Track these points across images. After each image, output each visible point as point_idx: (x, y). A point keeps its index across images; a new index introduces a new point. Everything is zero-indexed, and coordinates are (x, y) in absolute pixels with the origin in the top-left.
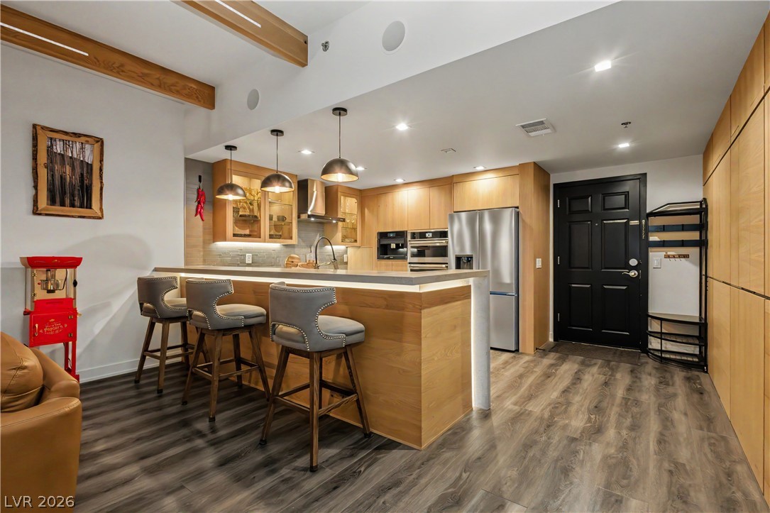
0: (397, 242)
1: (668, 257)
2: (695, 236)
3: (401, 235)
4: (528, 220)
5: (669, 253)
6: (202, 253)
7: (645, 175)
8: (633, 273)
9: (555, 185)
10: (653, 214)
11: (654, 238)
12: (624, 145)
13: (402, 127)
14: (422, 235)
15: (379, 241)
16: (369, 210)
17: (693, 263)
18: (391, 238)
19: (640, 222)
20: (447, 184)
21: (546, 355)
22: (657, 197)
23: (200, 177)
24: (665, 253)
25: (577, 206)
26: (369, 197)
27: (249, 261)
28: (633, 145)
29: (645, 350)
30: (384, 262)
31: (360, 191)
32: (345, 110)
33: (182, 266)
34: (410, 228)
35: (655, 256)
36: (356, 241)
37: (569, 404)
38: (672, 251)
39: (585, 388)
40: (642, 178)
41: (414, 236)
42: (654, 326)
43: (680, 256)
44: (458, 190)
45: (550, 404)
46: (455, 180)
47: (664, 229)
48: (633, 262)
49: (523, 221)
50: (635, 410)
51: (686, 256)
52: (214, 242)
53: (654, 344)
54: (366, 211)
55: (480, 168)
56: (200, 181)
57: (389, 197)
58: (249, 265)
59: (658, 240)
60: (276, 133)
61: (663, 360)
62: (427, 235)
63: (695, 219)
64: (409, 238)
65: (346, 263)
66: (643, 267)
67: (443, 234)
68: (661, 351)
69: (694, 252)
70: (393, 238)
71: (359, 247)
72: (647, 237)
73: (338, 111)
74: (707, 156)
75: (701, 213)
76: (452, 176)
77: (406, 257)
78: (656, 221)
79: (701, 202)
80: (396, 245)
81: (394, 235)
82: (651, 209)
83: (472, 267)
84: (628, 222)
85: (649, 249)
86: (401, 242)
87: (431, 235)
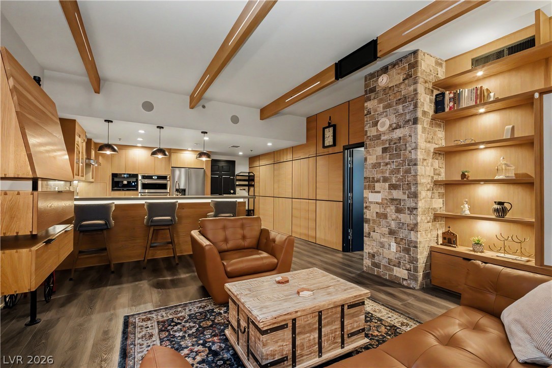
2: (246, 183)
3: (136, 176)
5: (241, 188)
12: (241, 153)
14: (150, 177)
15: (113, 179)
17: (246, 191)
18: (124, 177)
19: (234, 178)
22: (238, 170)
30: (117, 192)
34: (141, 172)
41: (144, 177)
44: (174, 156)
46: (172, 151)
47: (240, 180)
51: (245, 189)
55: (189, 149)
57: (123, 152)
59: (238, 184)
60: (159, 128)
62: (154, 177)
63: (247, 178)
64: (140, 178)
67: (165, 178)
69: (247, 188)
71: (92, 182)
72: (236, 182)
73: (204, 133)
74: (253, 159)
75: (249, 176)
76: (171, 149)
77: (137, 190)
78: (238, 178)
79: (249, 173)
80: (128, 182)
81: (128, 176)
82: (236, 173)
83: (185, 195)
84: (230, 177)
85: (237, 187)
86: (133, 180)
87: (156, 177)
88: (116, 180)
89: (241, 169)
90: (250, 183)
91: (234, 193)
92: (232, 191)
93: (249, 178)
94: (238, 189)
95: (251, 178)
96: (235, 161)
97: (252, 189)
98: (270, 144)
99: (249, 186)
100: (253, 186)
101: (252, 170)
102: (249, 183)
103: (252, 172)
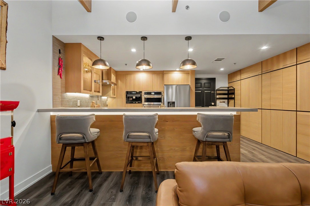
0: (136, 96)
1: (220, 102)
2: (226, 96)
3: (140, 92)
5: (221, 101)
6: (60, 100)
11: (218, 97)
12: (222, 69)
14: (149, 93)
15: (126, 96)
16: (121, 80)
17: (226, 104)
18: (133, 94)
19: (214, 92)
20: (162, 74)
22: (218, 85)
23: (60, 50)
27: (79, 105)
30: (130, 105)
31: (116, 71)
32: (191, 38)
33: (51, 108)
34: (144, 90)
36: (115, 95)
38: (222, 101)
41: (146, 93)
44: (166, 77)
46: (165, 73)
47: (220, 94)
51: (224, 102)
52: (66, 92)
55: (177, 69)
56: (60, 53)
57: (133, 76)
58: (79, 107)
62: (152, 93)
63: (226, 92)
64: (143, 94)
65: (107, 105)
67: (159, 93)
69: (226, 101)
70: (135, 94)
71: (115, 98)
72: (216, 96)
74: (232, 75)
75: (228, 91)
76: (163, 71)
77: (141, 102)
78: (218, 92)
79: (228, 88)
80: (136, 97)
81: (135, 93)
82: (216, 88)
83: (174, 107)
84: (211, 92)
85: (217, 100)
86: (138, 96)
87: (154, 93)
88: (128, 96)
89: (221, 84)
90: (230, 96)
91: (215, 105)
92: (213, 104)
93: (228, 92)
94: (218, 102)
95: (230, 92)
96: (215, 78)
97: (232, 102)
98: (265, 48)
99: (228, 99)
100: (234, 98)
101: (231, 85)
102: (228, 96)
103: (232, 87)
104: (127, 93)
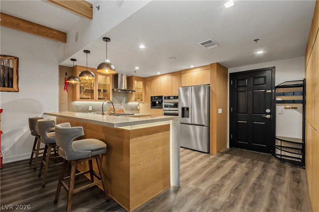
0: (159, 101)
1: (286, 108)
3: (162, 97)
4: (214, 90)
5: (287, 107)
6: (67, 106)
7: (274, 67)
8: (268, 116)
9: (230, 74)
10: (279, 87)
11: (279, 99)
13: (142, 47)
14: (169, 98)
15: (151, 101)
16: (147, 86)
17: (298, 111)
19: (272, 91)
20: (179, 74)
21: (223, 155)
22: (280, 78)
23: (66, 73)
24: (284, 107)
25: (241, 83)
26: (147, 81)
27: (90, 109)
28: (265, 52)
29: (274, 154)
30: (153, 110)
31: (144, 78)
32: (109, 39)
34: (164, 95)
35: (279, 108)
36: (142, 100)
37: (222, 185)
38: (288, 106)
39: (235, 176)
40: (273, 69)
41: (165, 98)
42: (278, 143)
43: (292, 108)
44: (184, 77)
45: (213, 185)
46: (182, 73)
47: (284, 94)
48: (268, 111)
49: (212, 91)
50: (257, 191)
51: (295, 108)
52: (73, 101)
53: (278, 152)
54: (147, 87)
55: (192, 66)
56: (66, 75)
57: (156, 81)
58: (91, 111)
59: (281, 100)
60: (86, 52)
61: (283, 160)
62: (171, 97)
64: (163, 99)
65: (139, 110)
66: (273, 113)
67: (177, 97)
68: (281, 155)
70: (157, 99)
71: (144, 103)
72: (275, 98)
73: (106, 39)
76: (181, 71)
77: (162, 108)
78: (280, 91)
82: (277, 84)
84: (266, 91)
85: (276, 104)
86: (160, 101)
104: (152, 97)
